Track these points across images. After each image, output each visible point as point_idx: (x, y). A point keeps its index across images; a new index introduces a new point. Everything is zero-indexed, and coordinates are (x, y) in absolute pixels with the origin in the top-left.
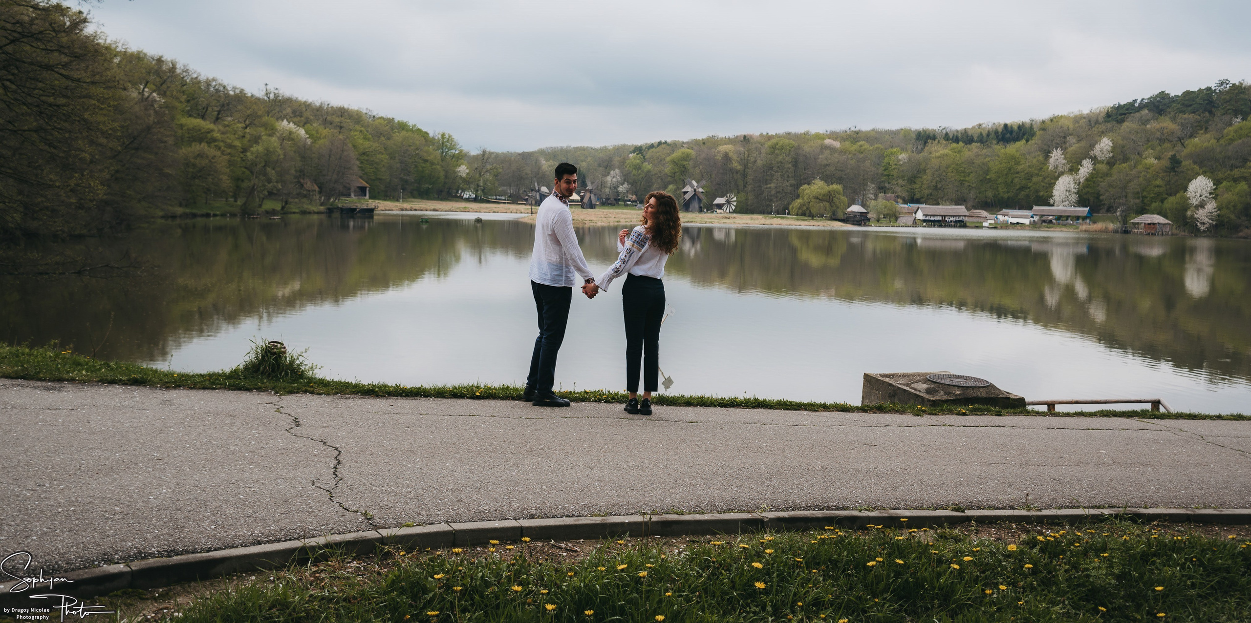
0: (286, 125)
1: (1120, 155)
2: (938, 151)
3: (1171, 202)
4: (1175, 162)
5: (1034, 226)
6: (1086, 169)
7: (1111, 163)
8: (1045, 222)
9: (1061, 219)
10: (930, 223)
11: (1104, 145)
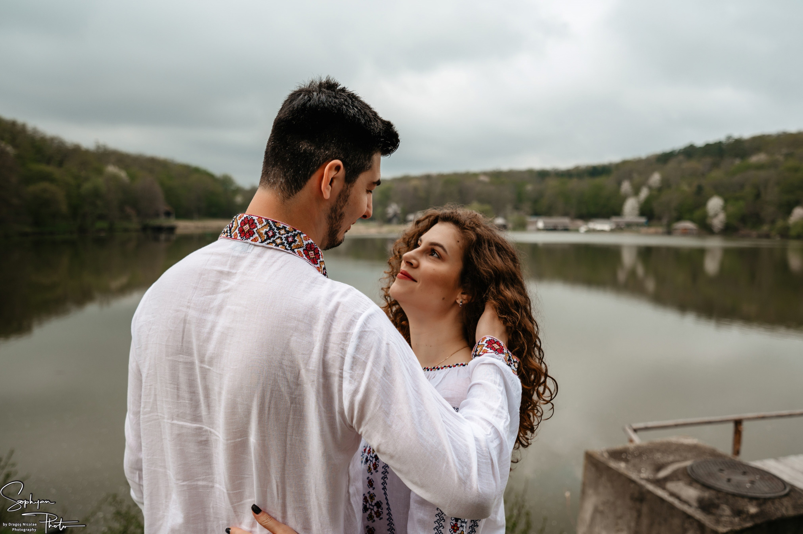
0: (111, 169)
1: (665, 184)
2: (552, 183)
3: (698, 214)
4: (700, 189)
5: (612, 231)
6: (644, 193)
7: (660, 190)
8: (618, 229)
9: (629, 227)
10: (547, 229)
11: (656, 178)
